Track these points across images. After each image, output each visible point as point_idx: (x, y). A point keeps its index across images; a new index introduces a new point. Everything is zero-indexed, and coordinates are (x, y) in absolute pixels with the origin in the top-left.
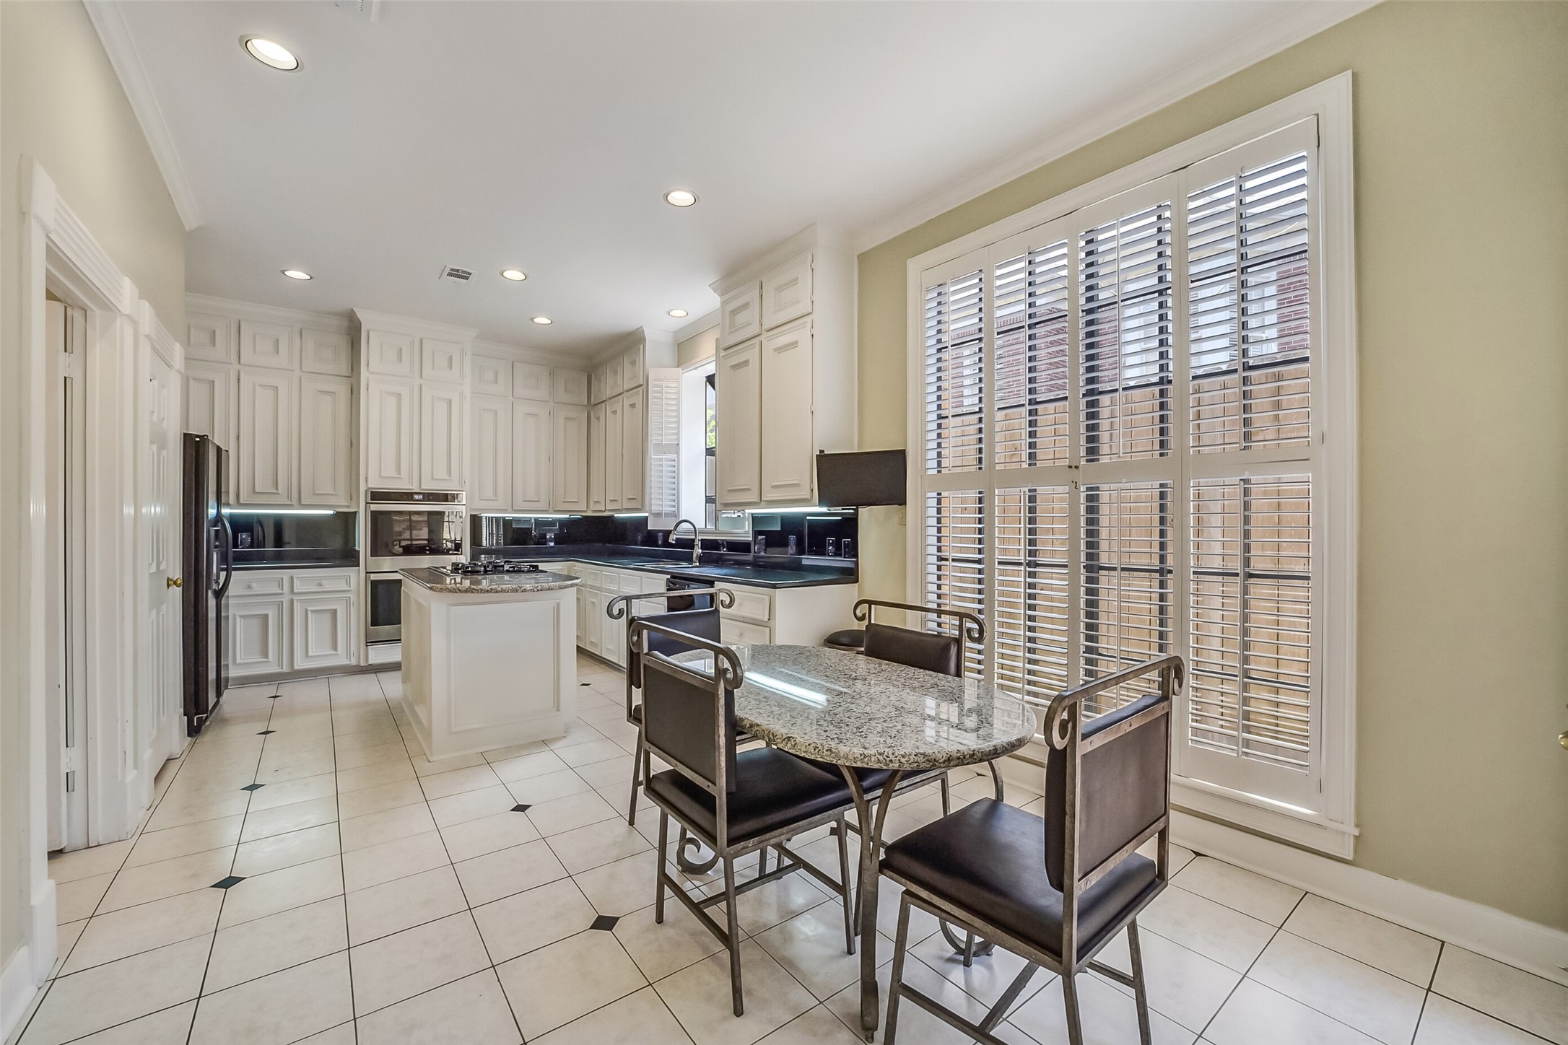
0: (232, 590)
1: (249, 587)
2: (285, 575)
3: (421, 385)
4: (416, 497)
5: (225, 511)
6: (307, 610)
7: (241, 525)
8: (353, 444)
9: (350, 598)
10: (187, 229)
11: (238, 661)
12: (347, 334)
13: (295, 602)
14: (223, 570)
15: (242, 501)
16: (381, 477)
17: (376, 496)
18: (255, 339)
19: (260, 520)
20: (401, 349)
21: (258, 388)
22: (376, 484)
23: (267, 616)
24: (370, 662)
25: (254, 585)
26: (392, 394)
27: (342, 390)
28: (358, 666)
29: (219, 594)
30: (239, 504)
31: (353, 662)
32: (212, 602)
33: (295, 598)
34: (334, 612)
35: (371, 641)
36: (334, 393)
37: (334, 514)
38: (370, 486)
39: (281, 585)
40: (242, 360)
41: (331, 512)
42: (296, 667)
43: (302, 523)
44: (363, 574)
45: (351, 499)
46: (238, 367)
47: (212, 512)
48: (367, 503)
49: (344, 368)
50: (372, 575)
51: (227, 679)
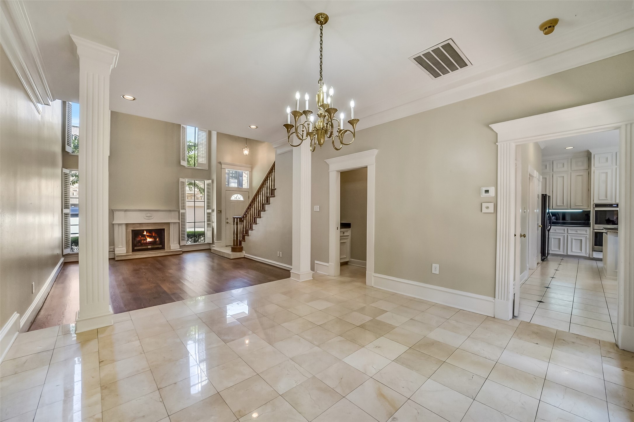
0: (551, 231)
1: (555, 231)
2: (566, 228)
3: (616, 168)
4: (614, 205)
5: (550, 211)
6: (572, 239)
7: (554, 214)
8: (589, 190)
9: (587, 236)
10: (542, 148)
11: (552, 249)
12: (587, 156)
13: (569, 236)
14: (549, 226)
15: (553, 208)
16: (599, 199)
17: (597, 205)
18: (557, 165)
19: (558, 213)
20: (607, 158)
21: (558, 177)
22: (597, 202)
23: (560, 238)
24: (594, 257)
25: (557, 230)
26: (603, 173)
27: (585, 174)
28: (589, 257)
29: (549, 231)
30: (553, 209)
31: (587, 256)
32: (547, 232)
33: (569, 235)
34: (581, 240)
35: (594, 250)
36: (582, 175)
37: (582, 211)
38: (595, 202)
39: (564, 230)
40: (554, 171)
41: (581, 211)
42: (568, 254)
43: (572, 214)
44: (592, 230)
45: (588, 207)
46: (553, 173)
47: (547, 211)
48: (593, 208)
49: (586, 166)
50: (595, 230)
51: (549, 253)
